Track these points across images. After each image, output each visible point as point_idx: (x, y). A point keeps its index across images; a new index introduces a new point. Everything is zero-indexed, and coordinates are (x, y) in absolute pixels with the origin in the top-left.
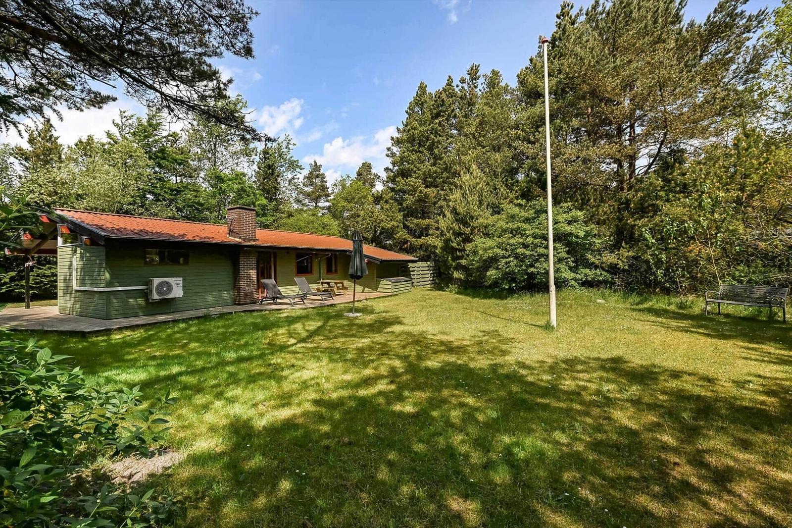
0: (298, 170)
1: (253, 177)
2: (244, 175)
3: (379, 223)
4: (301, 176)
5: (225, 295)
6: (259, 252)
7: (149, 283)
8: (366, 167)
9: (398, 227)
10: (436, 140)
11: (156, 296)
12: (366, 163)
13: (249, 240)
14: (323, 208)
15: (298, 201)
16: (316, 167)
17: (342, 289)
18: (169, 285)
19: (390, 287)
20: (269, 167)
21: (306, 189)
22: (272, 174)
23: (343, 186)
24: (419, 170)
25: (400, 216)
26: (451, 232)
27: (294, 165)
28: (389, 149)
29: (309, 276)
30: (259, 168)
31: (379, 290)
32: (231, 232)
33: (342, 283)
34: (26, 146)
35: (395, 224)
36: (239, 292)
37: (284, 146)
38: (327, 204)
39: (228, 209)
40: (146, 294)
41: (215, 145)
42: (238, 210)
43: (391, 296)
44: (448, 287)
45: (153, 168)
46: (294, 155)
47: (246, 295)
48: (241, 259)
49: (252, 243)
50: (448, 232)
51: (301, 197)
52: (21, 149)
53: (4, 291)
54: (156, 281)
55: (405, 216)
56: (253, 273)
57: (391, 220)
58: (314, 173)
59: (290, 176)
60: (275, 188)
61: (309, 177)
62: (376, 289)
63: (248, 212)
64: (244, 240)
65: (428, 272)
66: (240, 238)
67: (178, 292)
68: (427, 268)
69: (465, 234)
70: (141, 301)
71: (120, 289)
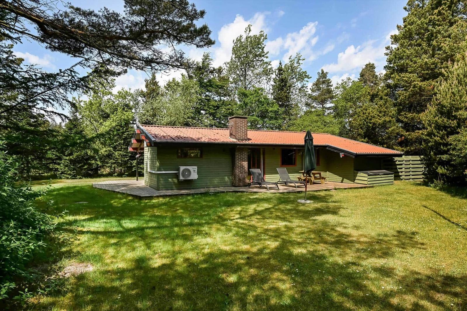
0: (306, 79)
1: (271, 90)
2: (262, 89)
3: (371, 120)
4: (309, 85)
5: (226, 179)
6: (249, 149)
7: (178, 170)
8: (370, 67)
9: (390, 121)
10: (435, 31)
11: (181, 178)
12: (370, 64)
13: (242, 140)
14: (329, 109)
15: (307, 105)
16: (323, 75)
17: (320, 179)
18: (189, 171)
19: (366, 179)
20: (282, 80)
21: (314, 94)
22: (285, 85)
23: (344, 88)
24: (415, 63)
25: (393, 110)
26: (433, 125)
27: (303, 76)
28: (387, 48)
29: (291, 167)
30: (275, 83)
31: (356, 181)
32: (231, 135)
33: (320, 174)
34: (145, 90)
35: (387, 119)
36: (235, 177)
37: (296, 62)
38: (333, 105)
39: (230, 119)
40: (177, 176)
41: (245, 70)
42: (234, 119)
43: (365, 187)
44: (432, 182)
45: (205, 93)
46: (303, 67)
47: (240, 179)
48: (236, 154)
49: (244, 142)
50: (431, 126)
51: (309, 101)
52: (142, 91)
53: (133, 170)
54: (182, 168)
55: (399, 111)
56: (245, 164)
57: (384, 116)
58: (321, 80)
59: (299, 85)
60: (286, 96)
61: (317, 84)
62: (353, 180)
63: (241, 120)
64: (239, 140)
65: (421, 166)
66: (236, 138)
67: (194, 176)
68: (419, 162)
69: (450, 127)
70: (175, 180)
71: (164, 172)
